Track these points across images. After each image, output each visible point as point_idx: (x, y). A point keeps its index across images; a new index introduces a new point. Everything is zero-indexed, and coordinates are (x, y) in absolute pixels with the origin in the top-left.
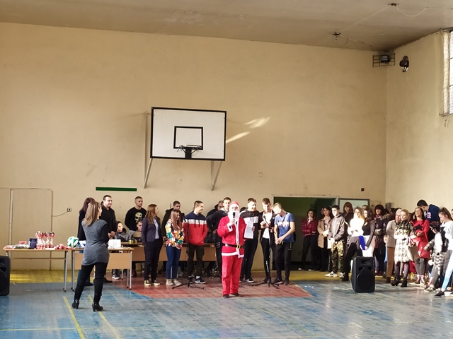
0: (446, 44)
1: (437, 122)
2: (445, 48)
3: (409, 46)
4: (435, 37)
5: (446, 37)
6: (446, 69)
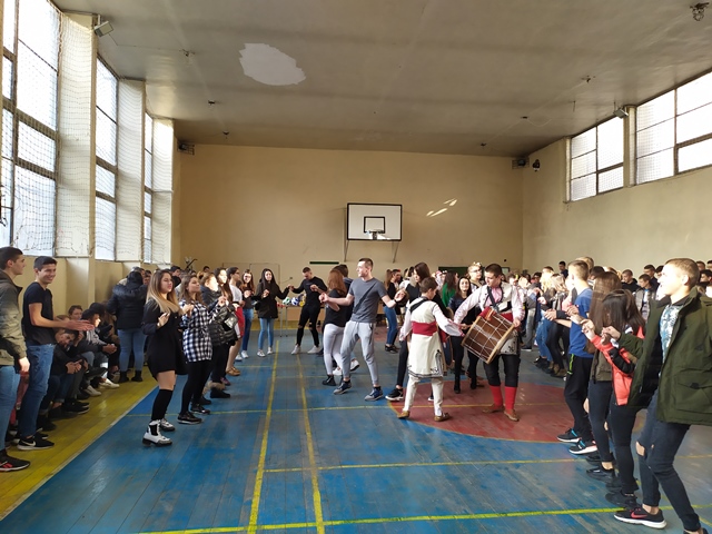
0: (568, 148)
1: (561, 208)
2: (568, 151)
3: (540, 151)
4: (560, 143)
5: (568, 142)
6: (568, 167)
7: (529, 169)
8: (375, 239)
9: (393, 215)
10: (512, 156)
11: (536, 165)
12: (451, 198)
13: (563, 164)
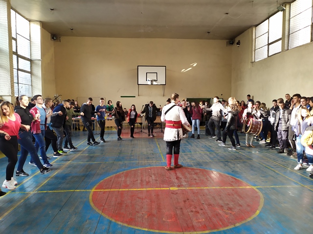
0: (254, 32)
1: (250, 65)
4: (250, 30)
5: (254, 29)
6: (254, 42)
7: (235, 45)
8: (152, 84)
9: (161, 71)
11: (238, 43)
12: (194, 62)
13: (251, 42)
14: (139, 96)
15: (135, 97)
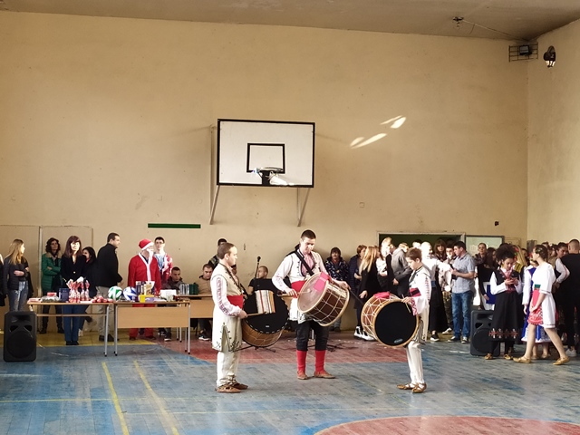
7: (537, 63)
8: (266, 182)
9: (298, 141)
10: (508, 37)
11: (550, 56)
12: (395, 114)
14: (212, 223)
15: (198, 226)
